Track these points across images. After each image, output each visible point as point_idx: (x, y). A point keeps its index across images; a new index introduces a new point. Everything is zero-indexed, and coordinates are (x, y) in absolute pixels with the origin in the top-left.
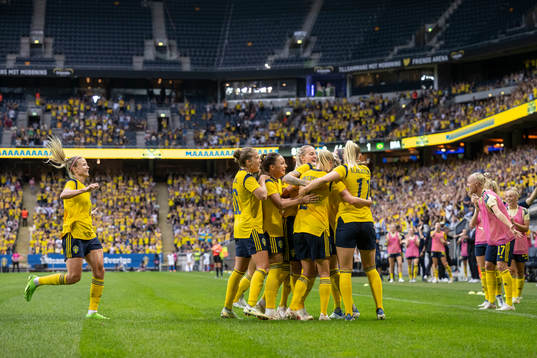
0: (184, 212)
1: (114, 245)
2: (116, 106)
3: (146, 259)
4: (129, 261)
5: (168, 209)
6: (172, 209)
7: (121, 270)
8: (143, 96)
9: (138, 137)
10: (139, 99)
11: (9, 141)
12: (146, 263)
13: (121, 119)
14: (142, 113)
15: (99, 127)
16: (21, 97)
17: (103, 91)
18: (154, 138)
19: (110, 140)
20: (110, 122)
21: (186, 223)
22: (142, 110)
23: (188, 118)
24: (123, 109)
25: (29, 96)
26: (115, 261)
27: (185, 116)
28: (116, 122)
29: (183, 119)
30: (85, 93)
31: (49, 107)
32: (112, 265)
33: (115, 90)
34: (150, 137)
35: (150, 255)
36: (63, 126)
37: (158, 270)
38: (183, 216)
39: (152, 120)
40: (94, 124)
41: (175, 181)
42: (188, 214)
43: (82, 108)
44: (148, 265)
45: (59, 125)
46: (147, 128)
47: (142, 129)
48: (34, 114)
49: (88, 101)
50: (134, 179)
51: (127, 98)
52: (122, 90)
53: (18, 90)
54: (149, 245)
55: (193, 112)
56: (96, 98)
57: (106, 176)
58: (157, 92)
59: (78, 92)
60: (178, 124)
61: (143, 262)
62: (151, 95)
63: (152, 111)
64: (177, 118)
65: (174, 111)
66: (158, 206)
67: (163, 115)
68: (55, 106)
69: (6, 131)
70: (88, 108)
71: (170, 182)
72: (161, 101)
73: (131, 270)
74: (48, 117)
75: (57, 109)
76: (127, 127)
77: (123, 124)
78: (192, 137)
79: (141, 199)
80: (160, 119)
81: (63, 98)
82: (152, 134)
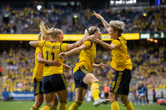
9: (62, 28)
10: (63, 8)
13: (53, 19)
14: (64, 16)
17: (43, 3)
23: (89, 18)
24: (54, 14)
28: (50, 21)
29: (86, 18)
30: (33, 4)
31: (14, 12)
34: (69, 29)
39: (69, 19)
43: (32, 12)
45: (20, 22)
46: (67, 24)
47: (64, 24)
48: (6, 16)
49: (35, 9)
51: (56, 7)
52: (53, 3)
56: (39, 7)
58: (73, 4)
59: (30, 4)
60: (84, 21)
62: (69, 5)
63: (70, 14)
64: (83, 18)
65: (82, 14)
67: (75, 17)
68: (17, 11)
72: (75, 9)
74: (14, 17)
75: (19, 13)
76: (56, 23)
77: (54, 21)
80: (74, 19)
81: (22, 7)
82: (70, 27)
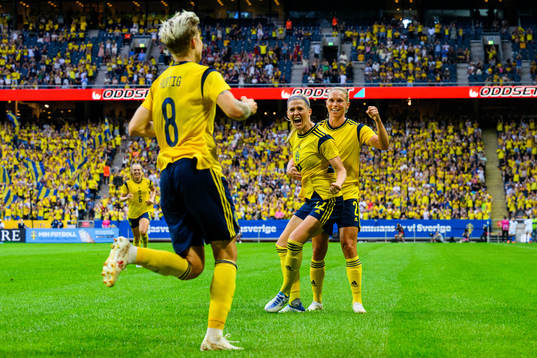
0: (518, 167)
1: (429, 209)
2: (432, 31)
3: (470, 226)
4: (448, 228)
5: (498, 164)
6: (503, 163)
7: (439, 241)
8: (466, 18)
9: (459, 71)
10: (461, 22)
11: (300, 78)
12: (470, 231)
13: (438, 49)
14: (464, 41)
15: (410, 59)
16: (314, 23)
17: (415, 13)
18: (479, 72)
19: (424, 75)
20: (424, 52)
21: (522, 180)
22: (464, 35)
23: (523, 46)
24: (439, 36)
25: (325, 21)
26: (431, 228)
27: (520, 42)
28: (431, 53)
29: (516, 47)
30: (392, 16)
31: (349, 33)
32: (428, 233)
33: (431, 11)
34: (475, 71)
35: (475, 221)
36: (366, 59)
37: (486, 241)
38: (517, 172)
39: (476, 48)
40: (404, 56)
41: (507, 127)
42: (524, 169)
43: (389, 35)
44: (473, 234)
45: (361, 57)
46: (471, 59)
47: (464, 61)
48: (330, 44)
49: (397, 26)
50: (453, 124)
51: (445, 21)
52: (438, 11)
53: (311, 14)
54: (474, 209)
55: (529, 38)
56: (406, 22)
57: (419, 121)
58: (483, 12)
59: (385, 15)
60: (511, 53)
61: (466, 231)
62: (476, 16)
63: (477, 37)
64: (509, 46)
65: (505, 37)
66: (485, 159)
67: (491, 43)
68: (356, 34)
69: (296, 66)
70: (397, 34)
71: (500, 128)
72: (488, 25)
73: (452, 240)
74: (347, 47)
75: (359, 37)
76: (445, 58)
77: (441, 55)
78: (529, 70)
79: (463, 151)
80: (487, 48)
81: (366, 24)
82: (477, 67)
